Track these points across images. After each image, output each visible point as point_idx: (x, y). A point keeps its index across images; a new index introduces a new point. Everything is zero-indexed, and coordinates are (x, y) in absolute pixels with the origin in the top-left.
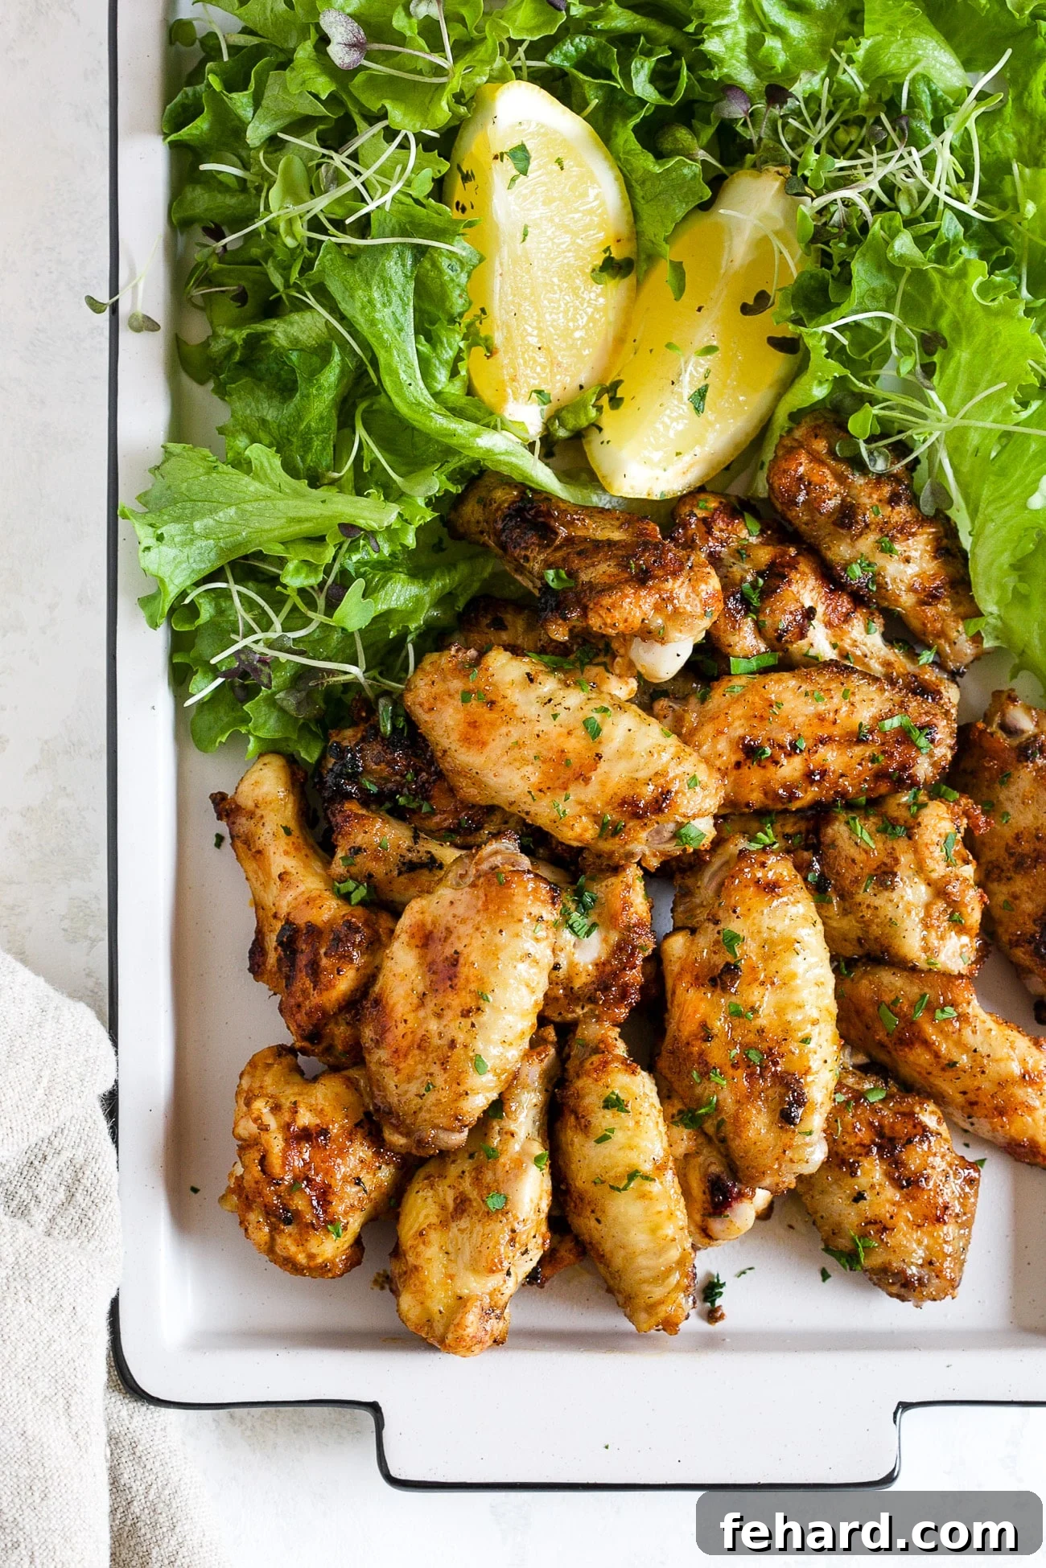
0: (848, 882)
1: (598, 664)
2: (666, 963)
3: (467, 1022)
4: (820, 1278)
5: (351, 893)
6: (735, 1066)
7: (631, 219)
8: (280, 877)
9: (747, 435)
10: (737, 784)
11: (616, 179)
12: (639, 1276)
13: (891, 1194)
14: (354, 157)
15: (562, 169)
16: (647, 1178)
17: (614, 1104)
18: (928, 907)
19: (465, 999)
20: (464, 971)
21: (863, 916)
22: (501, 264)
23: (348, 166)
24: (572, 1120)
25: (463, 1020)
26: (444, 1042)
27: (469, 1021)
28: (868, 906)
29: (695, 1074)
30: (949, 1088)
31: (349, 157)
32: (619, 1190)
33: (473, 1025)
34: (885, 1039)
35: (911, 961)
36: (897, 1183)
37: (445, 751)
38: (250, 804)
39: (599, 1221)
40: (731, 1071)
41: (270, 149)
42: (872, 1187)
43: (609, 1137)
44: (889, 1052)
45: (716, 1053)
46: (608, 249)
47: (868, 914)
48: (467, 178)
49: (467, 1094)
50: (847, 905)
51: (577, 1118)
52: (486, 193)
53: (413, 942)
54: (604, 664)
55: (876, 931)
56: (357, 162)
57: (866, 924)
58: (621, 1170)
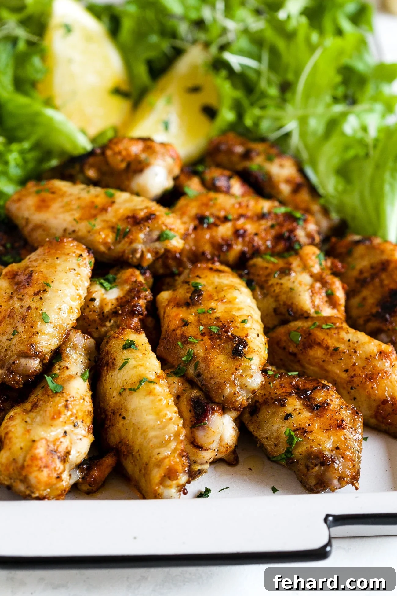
0: (264, 277)
4: (272, 492)
6: (203, 335)
10: (196, 240)
12: (151, 444)
13: (307, 414)
16: (151, 382)
17: (129, 346)
18: (312, 287)
19: (36, 288)
20: (35, 276)
21: (274, 291)
25: (35, 297)
26: (24, 309)
27: (38, 297)
28: (277, 285)
29: (179, 343)
30: (336, 370)
32: (134, 390)
33: (41, 298)
35: (306, 312)
36: (310, 408)
39: (124, 419)
40: (200, 337)
42: (295, 410)
43: (127, 362)
45: (191, 330)
47: (277, 288)
49: (37, 333)
50: (265, 291)
55: (283, 297)
57: (277, 296)
58: (135, 379)
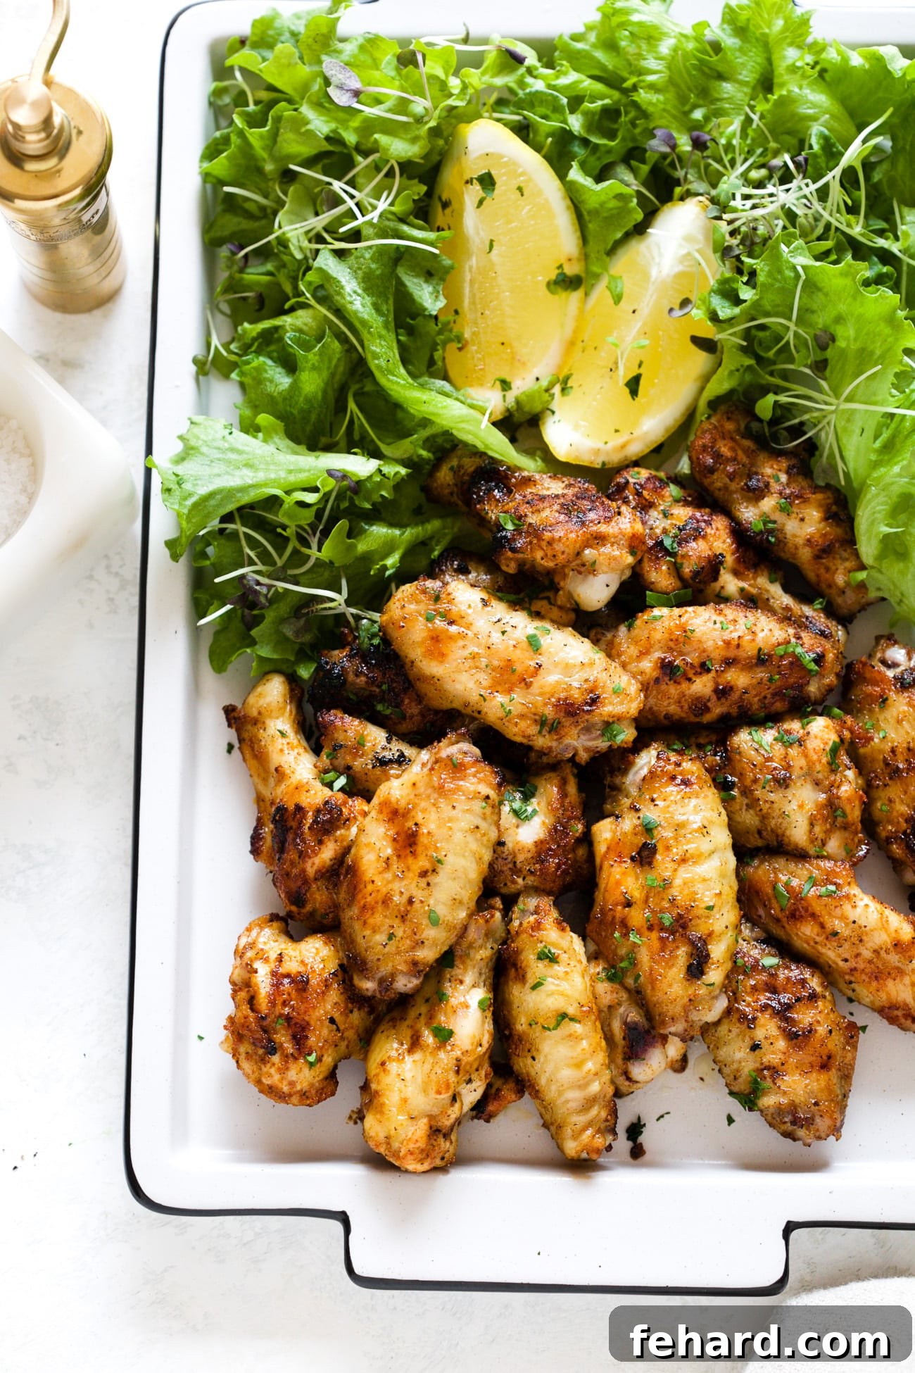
0: (749, 780)
1: (543, 598)
2: (596, 844)
3: (423, 882)
5: (333, 782)
6: (650, 929)
7: (581, 241)
8: (276, 770)
9: (676, 420)
11: (568, 208)
12: (567, 1107)
13: (783, 1045)
14: (352, 183)
15: (522, 195)
16: (574, 1020)
17: (549, 958)
19: (423, 863)
20: (423, 840)
21: (761, 810)
22: (470, 271)
23: (346, 192)
24: (512, 972)
25: (420, 880)
26: (404, 899)
27: (425, 881)
28: (766, 801)
29: (616, 934)
30: (833, 956)
31: (346, 183)
32: (550, 1030)
33: (428, 884)
34: (780, 915)
35: (802, 848)
36: (787, 1036)
37: (413, 662)
38: (254, 713)
39: (534, 1059)
40: (647, 933)
41: (285, 180)
42: (768, 1038)
43: (542, 985)
44: (783, 927)
45: (637, 917)
46: (560, 267)
47: (765, 807)
48: (446, 205)
49: (423, 942)
50: (748, 800)
51: (517, 970)
52: (459, 215)
53: (381, 817)
54: (548, 598)
55: (772, 822)
56: (354, 188)
57: (764, 818)
58: (552, 1013)
